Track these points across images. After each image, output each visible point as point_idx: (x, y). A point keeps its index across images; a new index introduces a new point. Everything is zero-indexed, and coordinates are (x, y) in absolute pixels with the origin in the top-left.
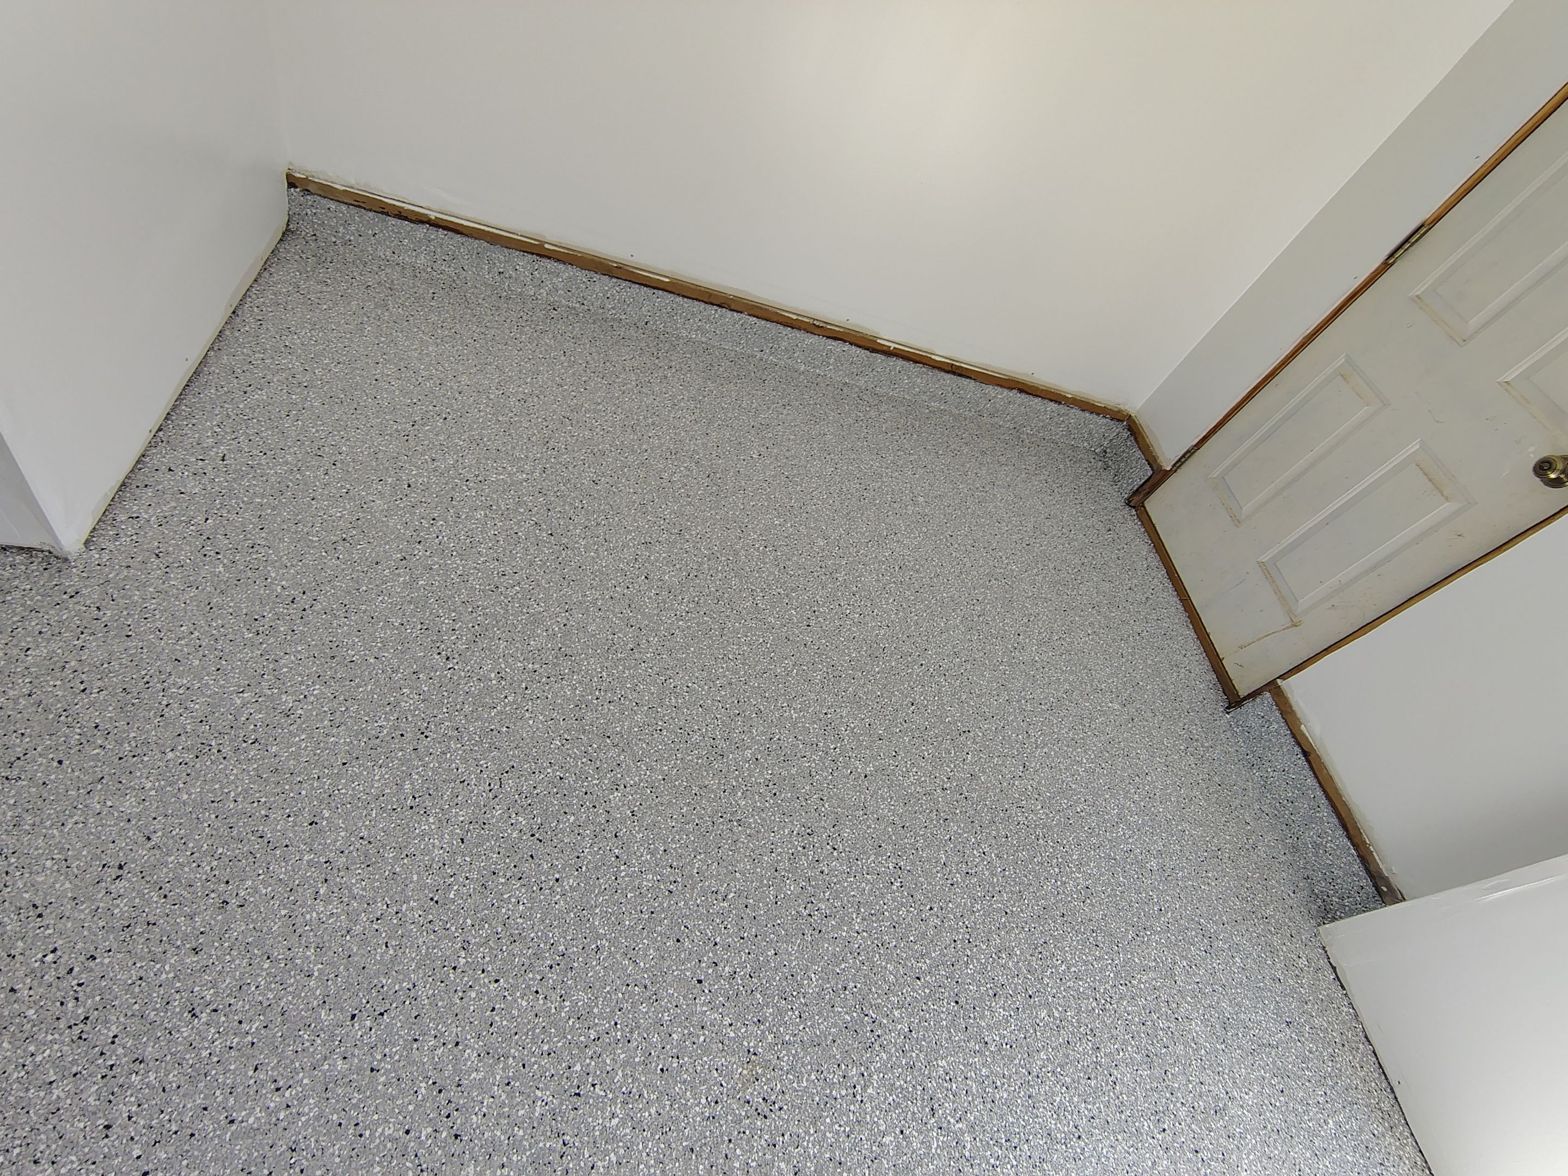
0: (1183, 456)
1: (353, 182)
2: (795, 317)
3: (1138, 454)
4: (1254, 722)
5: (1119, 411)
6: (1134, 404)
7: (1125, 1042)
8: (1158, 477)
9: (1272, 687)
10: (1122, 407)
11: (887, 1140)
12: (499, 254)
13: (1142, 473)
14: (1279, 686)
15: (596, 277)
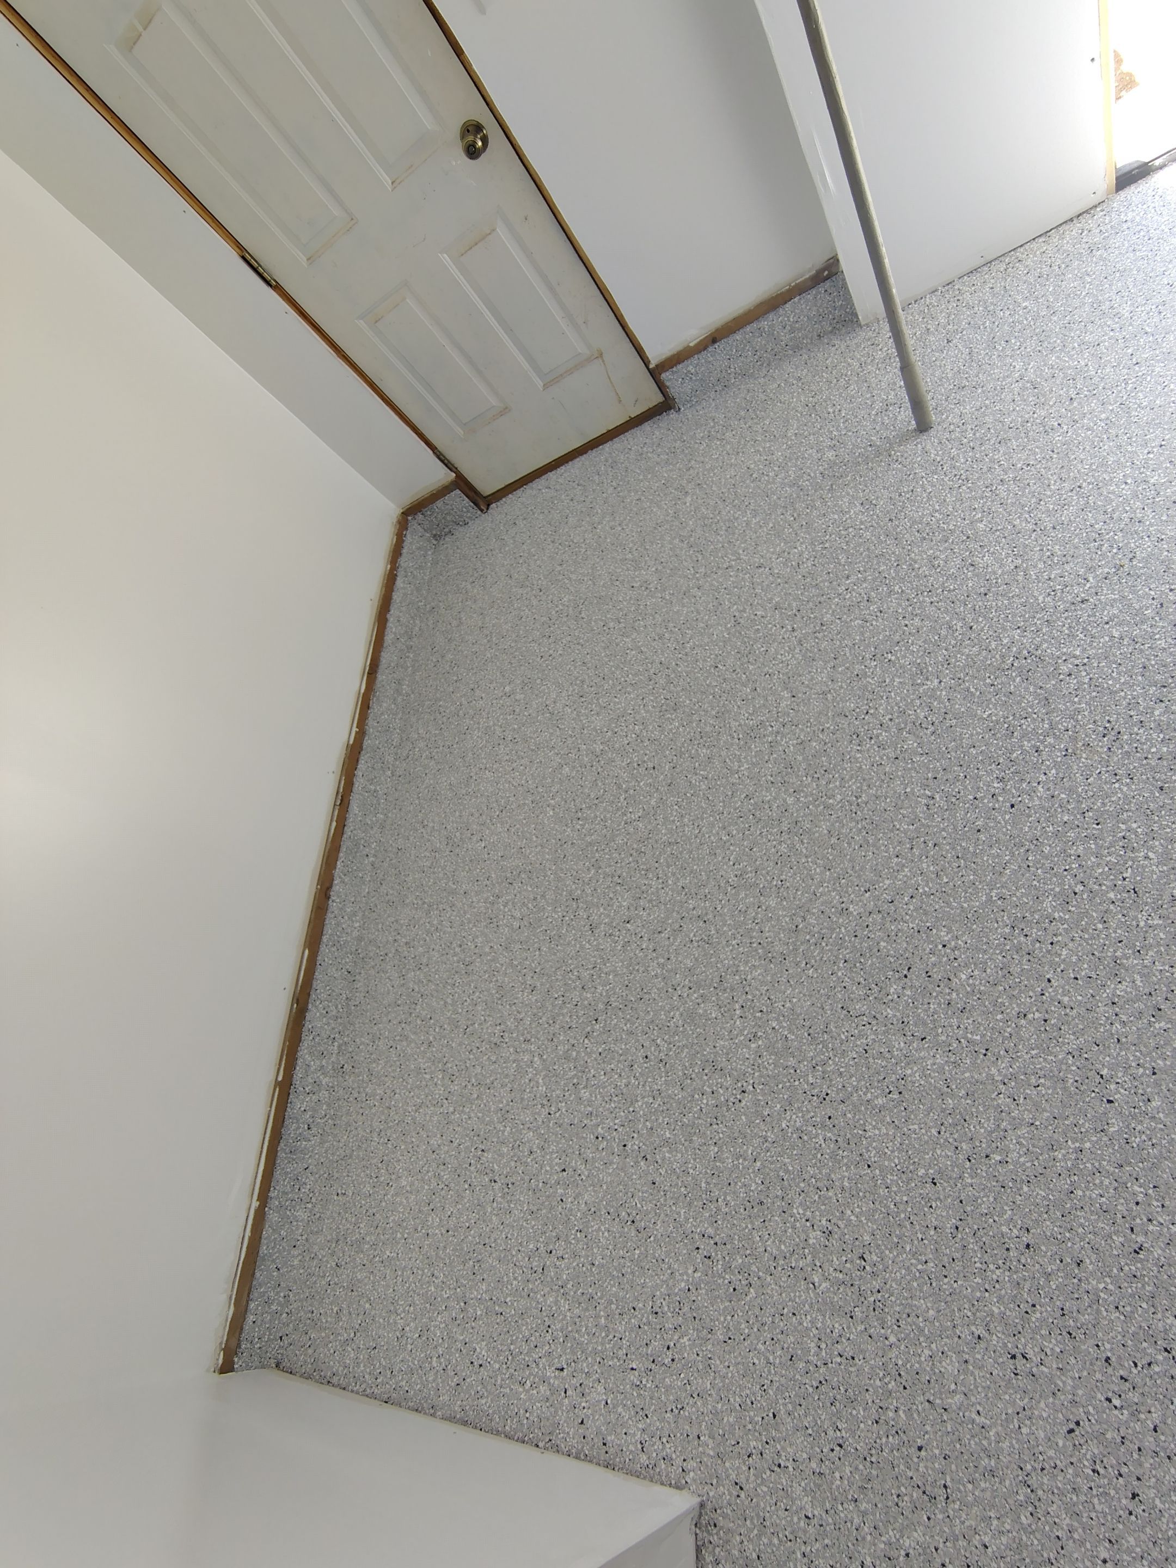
0: (442, 461)
1: (224, 1297)
2: (334, 824)
3: (439, 503)
4: (688, 387)
5: (399, 522)
6: (391, 510)
7: (992, 461)
8: (462, 483)
9: (655, 373)
10: (395, 520)
11: (1116, 634)
12: (291, 1130)
13: (458, 499)
14: (656, 366)
15: (308, 1026)
